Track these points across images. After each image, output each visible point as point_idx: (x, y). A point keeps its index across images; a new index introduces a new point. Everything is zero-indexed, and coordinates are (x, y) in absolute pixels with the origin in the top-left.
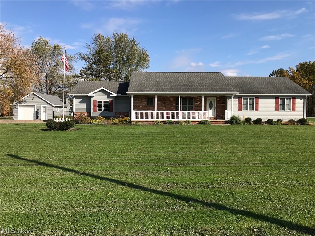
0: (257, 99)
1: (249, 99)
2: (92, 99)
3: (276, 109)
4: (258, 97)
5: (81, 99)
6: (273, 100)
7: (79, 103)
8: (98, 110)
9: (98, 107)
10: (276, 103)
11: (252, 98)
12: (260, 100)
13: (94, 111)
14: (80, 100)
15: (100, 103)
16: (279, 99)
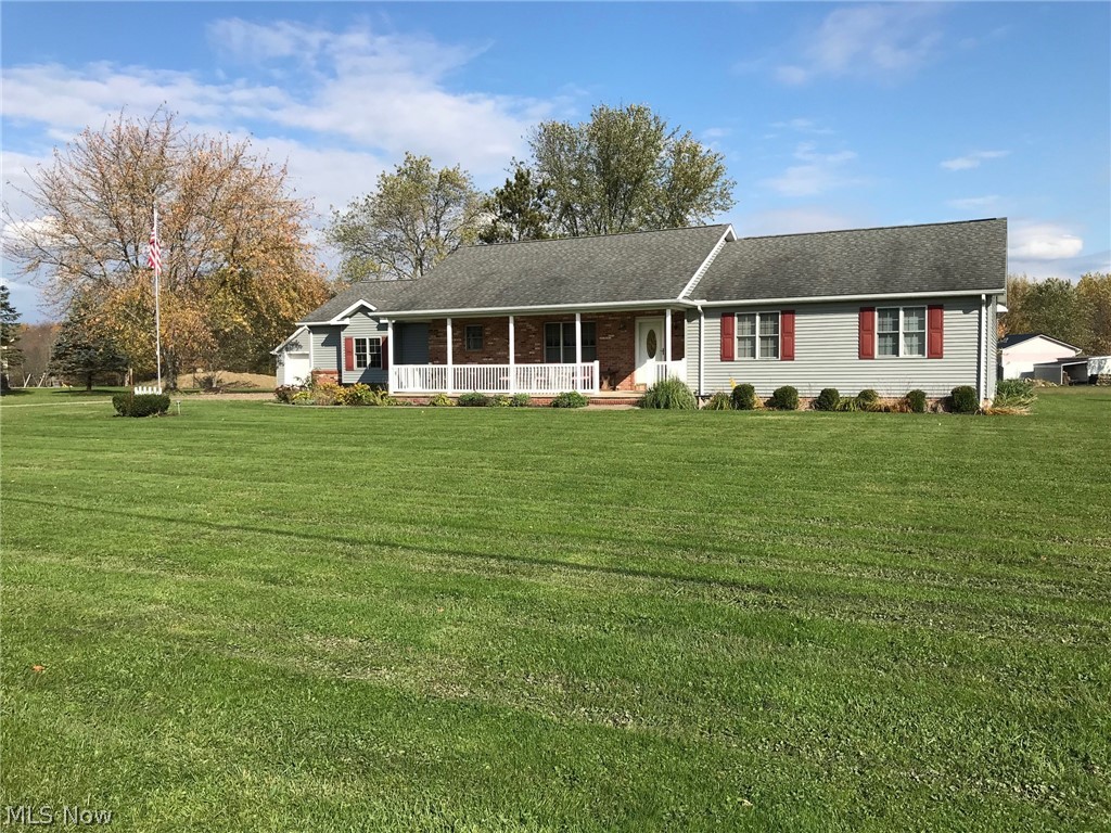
0: (787, 316)
1: (758, 318)
2: (344, 335)
3: (865, 353)
4: (791, 310)
5: (325, 336)
6: (852, 319)
7: (323, 345)
8: (359, 365)
9: (359, 357)
10: (865, 329)
11: (768, 312)
12: (802, 322)
13: (349, 368)
14: (323, 337)
15: (361, 342)
16: (876, 314)
